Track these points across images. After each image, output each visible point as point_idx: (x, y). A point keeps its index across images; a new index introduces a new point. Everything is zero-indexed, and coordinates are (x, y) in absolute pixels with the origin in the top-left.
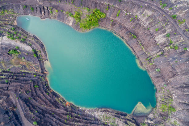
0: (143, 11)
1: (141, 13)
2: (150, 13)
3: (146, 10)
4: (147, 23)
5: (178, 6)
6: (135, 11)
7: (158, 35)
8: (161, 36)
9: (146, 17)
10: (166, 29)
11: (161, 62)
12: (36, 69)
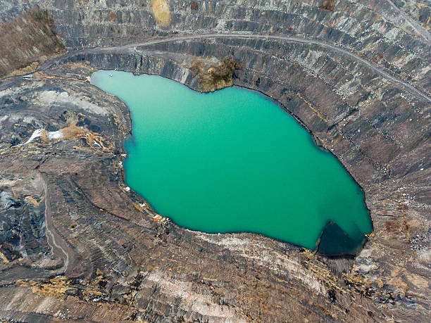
0: (307, 52)
1: (303, 57)
2: (318, 54)
3: (310, 51)
4: (317, 71)
5: (362, 39)
6: (293, 56)
7: (339, 86)
8: (347, 85)
9: (314, 61)
10: (353, 72)
11: (359, 131)
12: (106, 145)
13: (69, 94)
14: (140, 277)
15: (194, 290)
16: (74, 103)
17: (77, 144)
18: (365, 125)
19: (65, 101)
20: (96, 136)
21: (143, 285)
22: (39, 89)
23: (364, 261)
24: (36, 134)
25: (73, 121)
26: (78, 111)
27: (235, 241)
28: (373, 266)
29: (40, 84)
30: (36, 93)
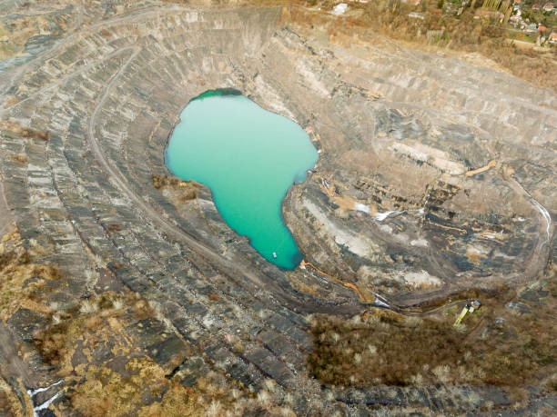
1: (113, 141)
2: (105, 132)
6: (116, 147)
8: (125, 114)
9: (113, 135)
10: (112, 112)
12: (320, 181)
13: (334, 239)
14: (332, 95)
15: (310, 84)
16: (332, 225)
17: (344, 190)
18: (151, 102)
19: (341, 232)
20: (325, 190)
21: (332, 89)
22: (368, 263)
23: (229, 84)
24: (382, 217)
25: (341, 212)
26: (331, 217)
27: (276, 107)
28: (228, 79)
29: (365, 269)
30: (373, 259)
